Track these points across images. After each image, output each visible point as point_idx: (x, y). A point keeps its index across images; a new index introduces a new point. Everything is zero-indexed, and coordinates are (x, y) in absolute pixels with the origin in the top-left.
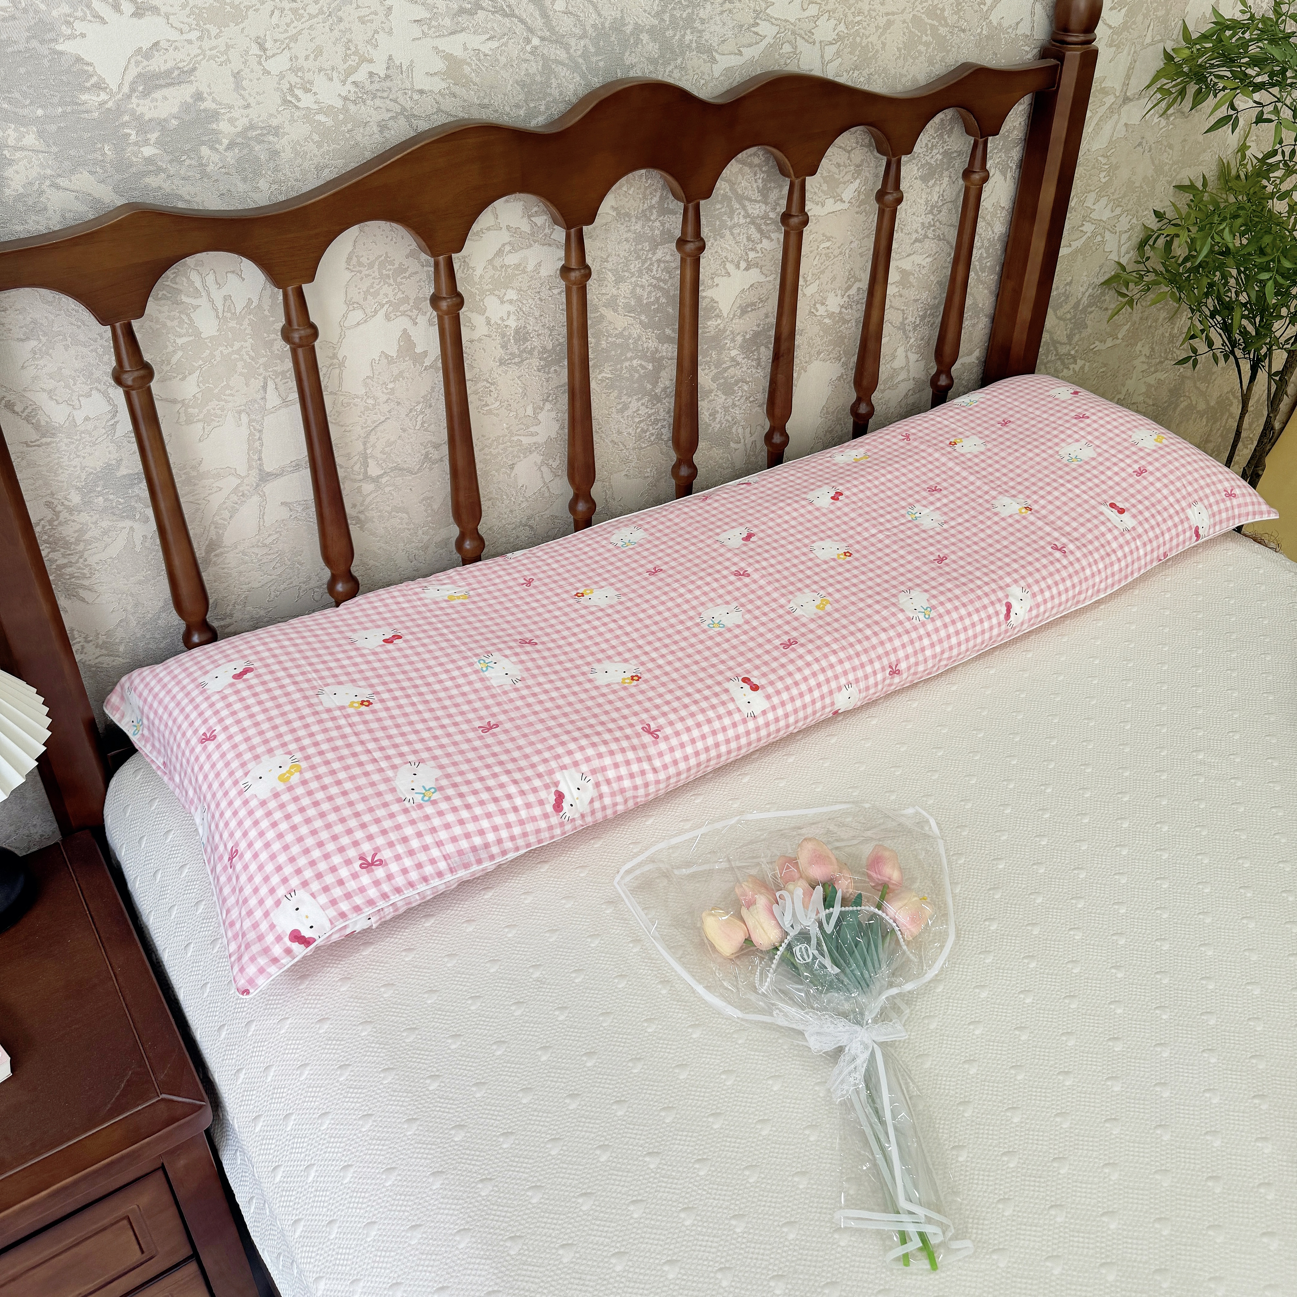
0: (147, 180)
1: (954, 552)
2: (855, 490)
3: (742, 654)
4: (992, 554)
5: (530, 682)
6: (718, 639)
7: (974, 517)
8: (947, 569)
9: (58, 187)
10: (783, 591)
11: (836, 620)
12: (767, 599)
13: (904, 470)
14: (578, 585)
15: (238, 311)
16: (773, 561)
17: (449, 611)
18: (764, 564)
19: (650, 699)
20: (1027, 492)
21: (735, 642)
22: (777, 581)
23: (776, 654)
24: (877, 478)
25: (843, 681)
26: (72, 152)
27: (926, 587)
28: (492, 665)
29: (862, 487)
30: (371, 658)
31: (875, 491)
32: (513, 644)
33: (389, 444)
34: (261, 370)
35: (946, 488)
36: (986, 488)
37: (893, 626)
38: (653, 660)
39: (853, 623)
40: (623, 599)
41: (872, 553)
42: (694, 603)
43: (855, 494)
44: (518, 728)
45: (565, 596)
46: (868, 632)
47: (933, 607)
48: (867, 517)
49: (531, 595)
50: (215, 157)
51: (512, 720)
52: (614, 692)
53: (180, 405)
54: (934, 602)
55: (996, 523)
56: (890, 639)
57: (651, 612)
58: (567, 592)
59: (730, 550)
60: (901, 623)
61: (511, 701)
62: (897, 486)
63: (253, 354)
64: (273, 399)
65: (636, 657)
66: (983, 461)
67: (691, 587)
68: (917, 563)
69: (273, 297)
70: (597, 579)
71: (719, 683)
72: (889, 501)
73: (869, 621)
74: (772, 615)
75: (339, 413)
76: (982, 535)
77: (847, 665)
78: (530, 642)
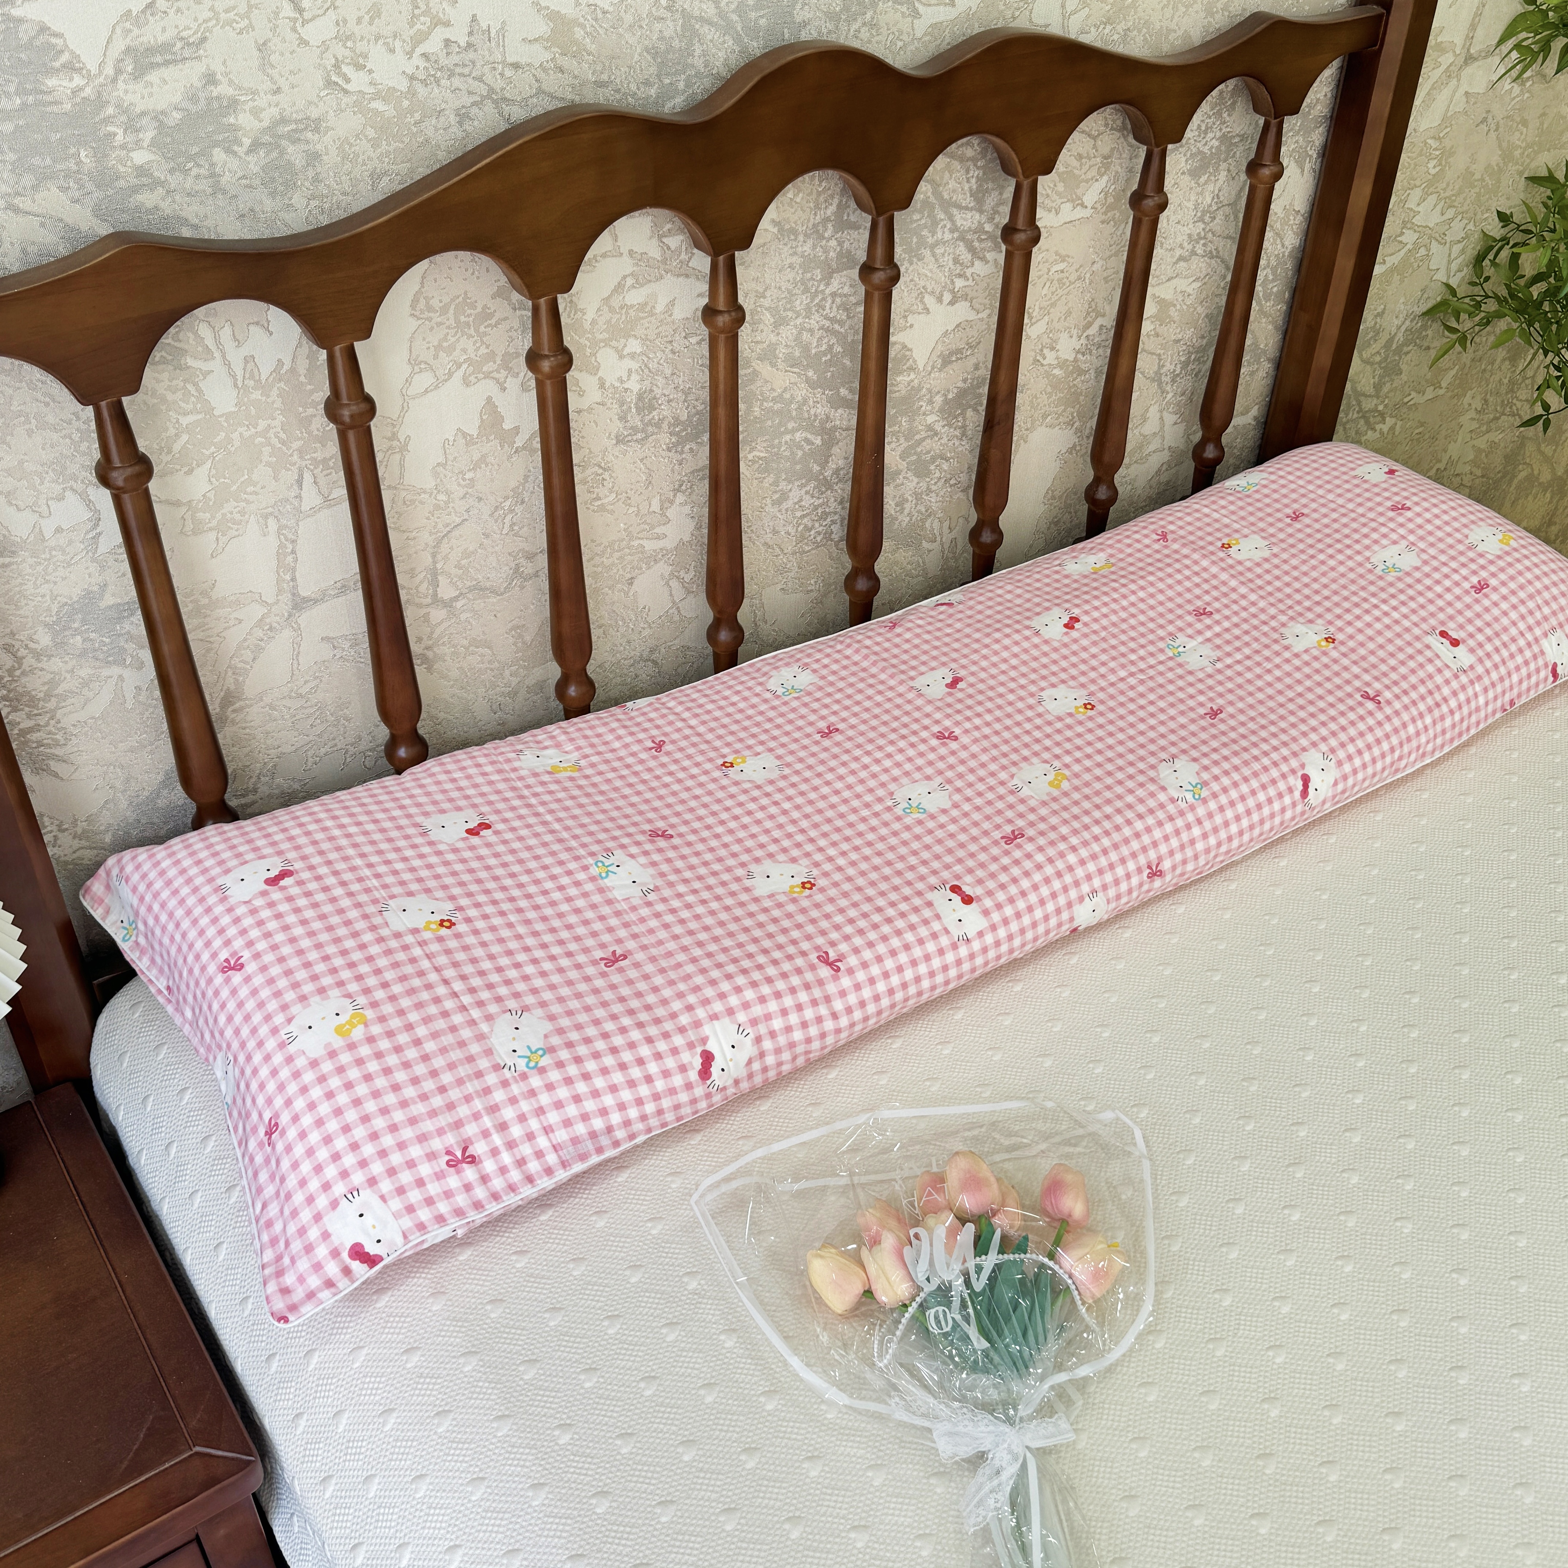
0: (140, 198)
1: (1231, 703)
2: (1096, 614)
3: (950, 851)
4: (1282, 705)
5: (667, 893)
6: (918, 830)
7: (1257, 652)
8: (1222, 727)
9: (17, 210)
10: (1004, 761)
11: (1076, 803)
12: (982, 773)
13: (1161, 585)
14: (726, 751)
15: (264, 377)
16: (988, 718)
17: (553, 787)
18: (977, 721)
19: (827, 916)
20: (1329, 616)
21: (940, 834)
22: (995, 746)
23: (995, 851)
24: (1124, 597)
25: (1085, 888)
26: (37, 161)
27: (1195, 754)
28: (613, 868)
29: (1105, 610)
30: (450, 857)
31: (1124, 615)
32: (640, 838)
33: (466, 554)
34: (295, 457)
35: (1218, 611)
36: (1272, 611)
37: (1151, 811)
38: (830, 859)
39: (1098, 807)
40: (787, 771)
41: (1122, 704)
42: (884, 778)
43: (1096, 620)
44: (653, 959)
45: (708, 766)
46: (1119, 820)
47: (1205, 784)
48: (1114, 653)
49: (663, 765)
50: (233, 163)
51: (644, 948)
52: (780, 905)
53: (184, 509)
54: (1205, 776)
55: (1287, 661)
56: (1148, 830)
57: (825, 790)
58: (711, 760)
59: (930, 702)
60: (1162, 806)
61: (642, 920)
62: (1152, 608)
63: (283, 436)
64: (310, 497)
65: (808, 855)
66: (1268, 571)
67: (879, 755)
68: (1182, 720)
69: (311, 357)
70: (751, 742)
71: (919, 894)
72: (1142, 629)
73: (1119, 804)
74: (990, 796)
75: (400, 514)
76: (1268, 678)
77: (1091, 867)
78: (664, 835)
